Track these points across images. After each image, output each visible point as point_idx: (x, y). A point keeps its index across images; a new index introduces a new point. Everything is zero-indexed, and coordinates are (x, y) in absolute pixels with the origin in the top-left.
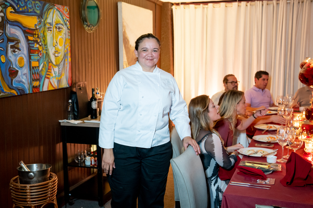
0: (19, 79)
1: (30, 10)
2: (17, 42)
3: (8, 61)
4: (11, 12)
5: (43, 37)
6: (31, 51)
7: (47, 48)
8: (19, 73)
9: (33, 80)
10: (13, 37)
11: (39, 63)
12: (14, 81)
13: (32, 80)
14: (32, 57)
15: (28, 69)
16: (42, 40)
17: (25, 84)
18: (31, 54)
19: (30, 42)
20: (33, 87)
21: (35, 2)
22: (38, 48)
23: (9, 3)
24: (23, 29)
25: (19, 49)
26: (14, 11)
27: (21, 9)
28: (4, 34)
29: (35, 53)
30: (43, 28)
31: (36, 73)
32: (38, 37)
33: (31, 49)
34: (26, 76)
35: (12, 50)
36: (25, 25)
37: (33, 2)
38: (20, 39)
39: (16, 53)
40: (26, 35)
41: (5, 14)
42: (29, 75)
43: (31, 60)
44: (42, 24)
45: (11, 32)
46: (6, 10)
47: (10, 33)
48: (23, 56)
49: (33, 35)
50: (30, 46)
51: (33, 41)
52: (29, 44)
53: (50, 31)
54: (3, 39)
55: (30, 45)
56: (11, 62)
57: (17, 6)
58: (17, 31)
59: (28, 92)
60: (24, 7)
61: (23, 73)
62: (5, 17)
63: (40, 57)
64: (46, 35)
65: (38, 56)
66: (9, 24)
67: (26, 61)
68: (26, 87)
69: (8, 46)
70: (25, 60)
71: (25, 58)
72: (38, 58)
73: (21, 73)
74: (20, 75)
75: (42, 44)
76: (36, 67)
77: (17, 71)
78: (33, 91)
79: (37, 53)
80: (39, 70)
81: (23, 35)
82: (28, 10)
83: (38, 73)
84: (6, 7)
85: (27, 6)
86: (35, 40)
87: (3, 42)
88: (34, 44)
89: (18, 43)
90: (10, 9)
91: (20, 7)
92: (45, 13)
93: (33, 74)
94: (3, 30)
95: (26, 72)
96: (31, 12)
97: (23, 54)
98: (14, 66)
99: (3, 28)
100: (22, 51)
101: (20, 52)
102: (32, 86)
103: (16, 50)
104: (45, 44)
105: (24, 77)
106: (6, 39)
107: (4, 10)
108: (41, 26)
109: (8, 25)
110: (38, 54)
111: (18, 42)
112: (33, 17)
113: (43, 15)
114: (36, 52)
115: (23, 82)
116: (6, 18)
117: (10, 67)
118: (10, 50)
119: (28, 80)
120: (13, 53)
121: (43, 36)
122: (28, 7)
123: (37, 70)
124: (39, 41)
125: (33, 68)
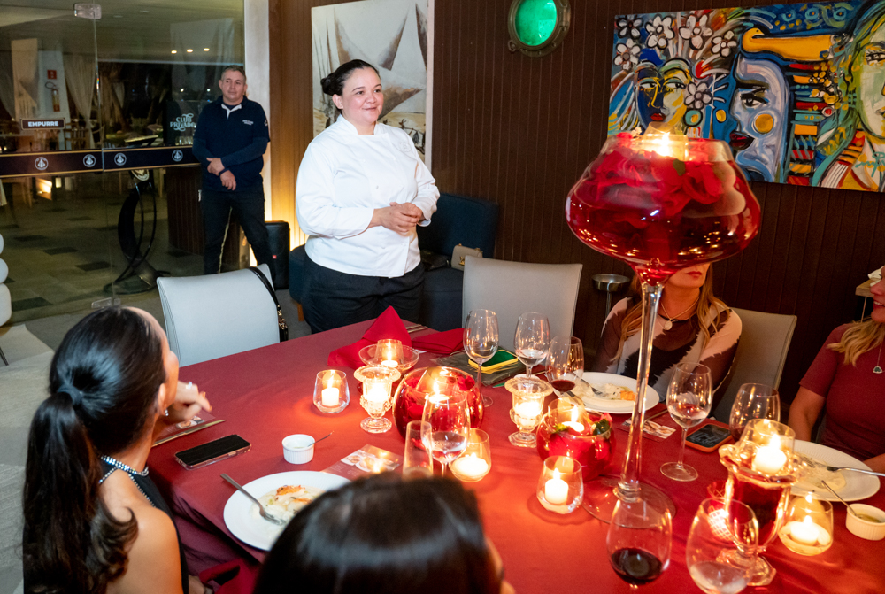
0: (753, 154)
1: (810, 26)
2: (758, 88)
3: (732, 121)
4: (755, 37)
5: (844, 76)
6: (796, 104)
7: (855, 100)
8: (756, 142)
9: (792, 160)
10: (750, 80)
11: (819, 129)
12: (741, 155)
13: (788, 159)
14: (798, 117)
15: (782, 138)
16: (840, 81)
17: (767, 164)
18: (795, 111)
19: (798, 87)
20: (791, 173)
21: (833, 5)
22: (822, 98)
23: (753, 21)
24: (782, 63)
25: (763, 101)
26: (762, 34)
27: (783, 28)
28: (731, 76)
29: (810, 109)
30: (850, 56)
31: (806, 147)
32: (827, 76)
33: (796, 101)
34: (774, 152)
35: (745, 101)
36: (789, 55)
37: (824, 8)
38: (768, 81)
39: (754, 107)
40: (789, 74)
41: (738, 43)
42: (783, 149)
43: (792, 122)
44: (849, 50)
45: (749, 71)
46: (742, 37)
47: (745, 74)
48: (773, 113)
49: (810, 73)
50: (796, 96)
51: (810, 84)
52: (793, 91)
53: (876, 61)
54: (728, 84)
55: (796, 93)
56: (738, 123)
57: (773, 24)
58: (763, 69)
59: (773, 180)
60: (794, 21)
61: (767, 144)
62: (739, 46)
63: (827, 118)
64: (859, 73)
65: (821, 114)
66: (746, 57)
67: (777, 123)
68: (770, 171)
69: (736, 95)
70: (776, 121)
71: (776, 118)
72: (820, 118)
73: (761, 143)
74: (757, 145)
75: (838, 91)
76: (805, 136)
77: (751, 140)
78: (788, 179)
79: (816, 108)
80: (816, 143)
81: (781, 76)
82: (805, 25)
83: (810, 148)
84: (744, 30)
85: (803, 19)
86: (815, 81)
87: (726, 88)
88: (810, 90)
89: (764, 89)
90: (754, 32)
91: (782, 22)
92: (863, 24)
93: (794, 148)
94: (729, 70)
95: (774, 144)
96: (812, 29)
97: (772, 109)
98: (744, 130)
99: (731, 66)
100: (769, 103)
101: (765, 105)
102: (787, 171)
103: (755, 102)
104: (851, 89)
105: (769, 151)
106: (733, 83)
107: (739, 36)
108: (844, 53)
109: (744, 60)
110: (820, 111)
111: (763, 86)
112: (819, 37)
113: (856, 29)
114: (812, 108)
115: (763, 161)
116: (740, 49)
117: (735, 131)
118: (738, 102)
119: (778, 158)
120: (747, 107)
121: (847, 73)
122: (805, 21)
123: (808, 142)
124: (828, 83)
125: (797, 137)
